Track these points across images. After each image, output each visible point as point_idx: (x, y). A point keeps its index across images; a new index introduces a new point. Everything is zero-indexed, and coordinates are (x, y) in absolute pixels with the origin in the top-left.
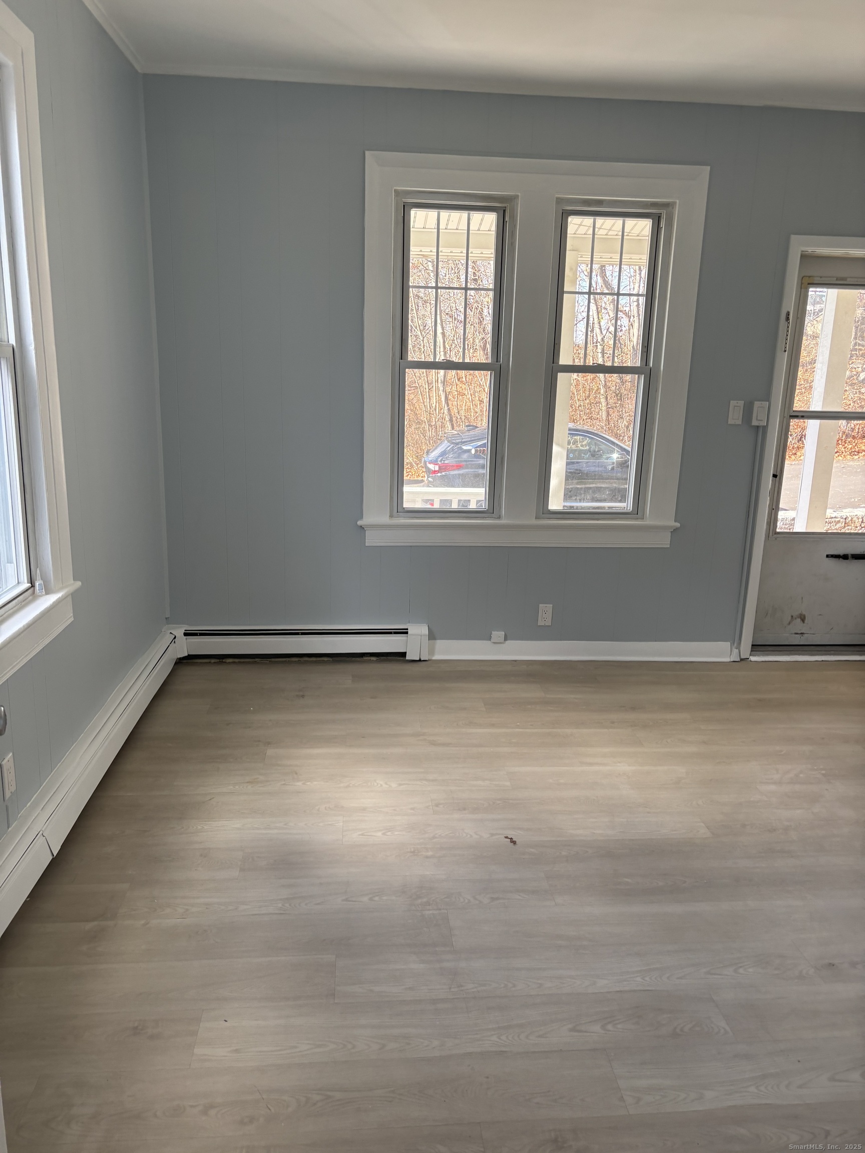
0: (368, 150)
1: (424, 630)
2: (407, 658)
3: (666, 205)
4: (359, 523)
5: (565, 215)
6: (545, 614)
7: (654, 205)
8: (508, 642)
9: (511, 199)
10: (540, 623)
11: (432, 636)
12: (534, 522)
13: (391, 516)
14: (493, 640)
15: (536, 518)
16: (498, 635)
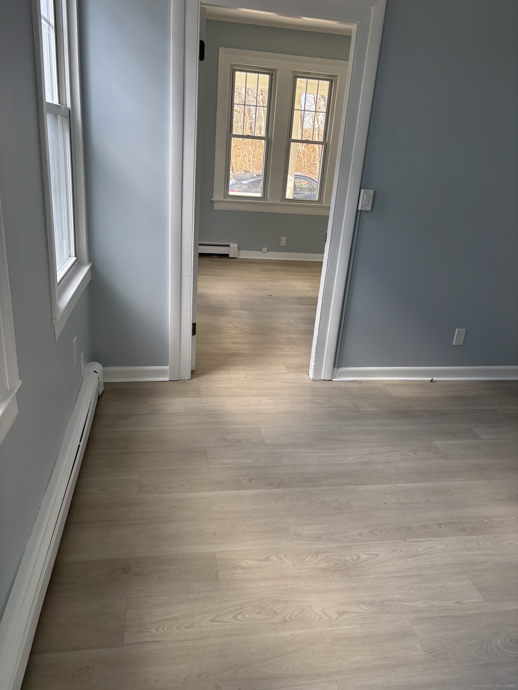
0: (220, 47)
1: (236, 245)
2: (229, 257)
3: (335, 76)
4: (212, 199)
5: (296, 77)
6: (283, 241)
7: (330, 76)
8: (268, 252)
9: (275, 70)
10: (281, 245)
11: (239, 249)
12: (280, 202)
13: (224, 198)
14: (262, 251)
15: (281, 201)
16: (265, 249)
